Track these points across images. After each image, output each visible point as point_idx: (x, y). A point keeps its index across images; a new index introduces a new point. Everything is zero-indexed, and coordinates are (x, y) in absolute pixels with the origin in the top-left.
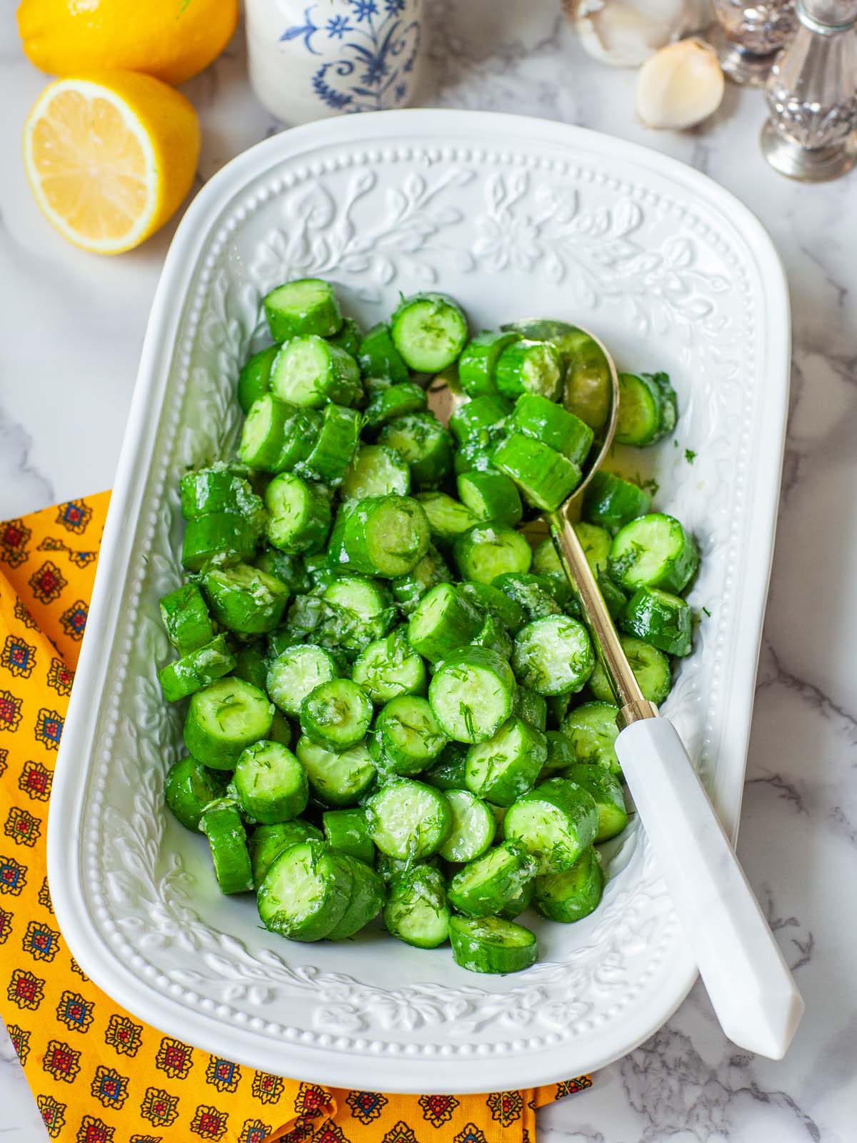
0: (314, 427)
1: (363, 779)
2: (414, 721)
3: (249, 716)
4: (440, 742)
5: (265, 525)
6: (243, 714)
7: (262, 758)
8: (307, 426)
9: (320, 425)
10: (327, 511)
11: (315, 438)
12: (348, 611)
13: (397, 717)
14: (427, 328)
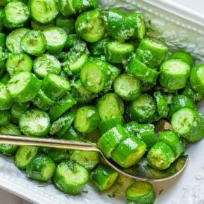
0: (146, 61)
1: (10, 47)
2: (22, 66)
3: (41, 13)
4: (11, 73)
5: (117, 40)
6: (42, 11)
7: (23, 12)
8: (147, 59)
9: (147, 64)
10: (114, 61)
11: (142, 61)
12: (76, 60)
13: (23, 59)
14: (185, 120)
